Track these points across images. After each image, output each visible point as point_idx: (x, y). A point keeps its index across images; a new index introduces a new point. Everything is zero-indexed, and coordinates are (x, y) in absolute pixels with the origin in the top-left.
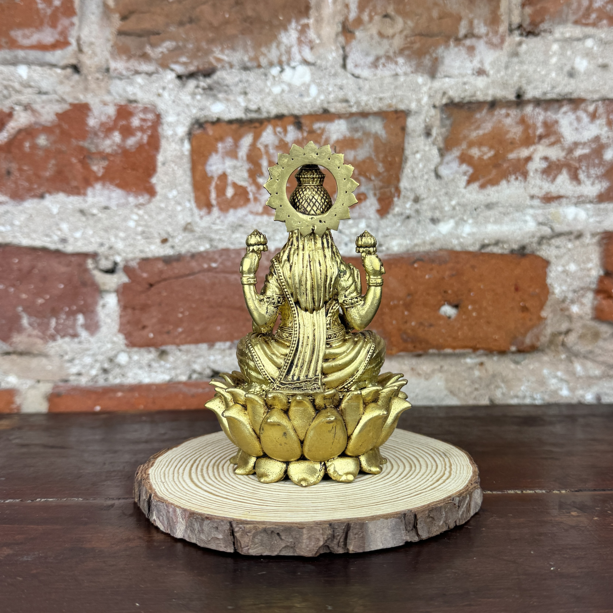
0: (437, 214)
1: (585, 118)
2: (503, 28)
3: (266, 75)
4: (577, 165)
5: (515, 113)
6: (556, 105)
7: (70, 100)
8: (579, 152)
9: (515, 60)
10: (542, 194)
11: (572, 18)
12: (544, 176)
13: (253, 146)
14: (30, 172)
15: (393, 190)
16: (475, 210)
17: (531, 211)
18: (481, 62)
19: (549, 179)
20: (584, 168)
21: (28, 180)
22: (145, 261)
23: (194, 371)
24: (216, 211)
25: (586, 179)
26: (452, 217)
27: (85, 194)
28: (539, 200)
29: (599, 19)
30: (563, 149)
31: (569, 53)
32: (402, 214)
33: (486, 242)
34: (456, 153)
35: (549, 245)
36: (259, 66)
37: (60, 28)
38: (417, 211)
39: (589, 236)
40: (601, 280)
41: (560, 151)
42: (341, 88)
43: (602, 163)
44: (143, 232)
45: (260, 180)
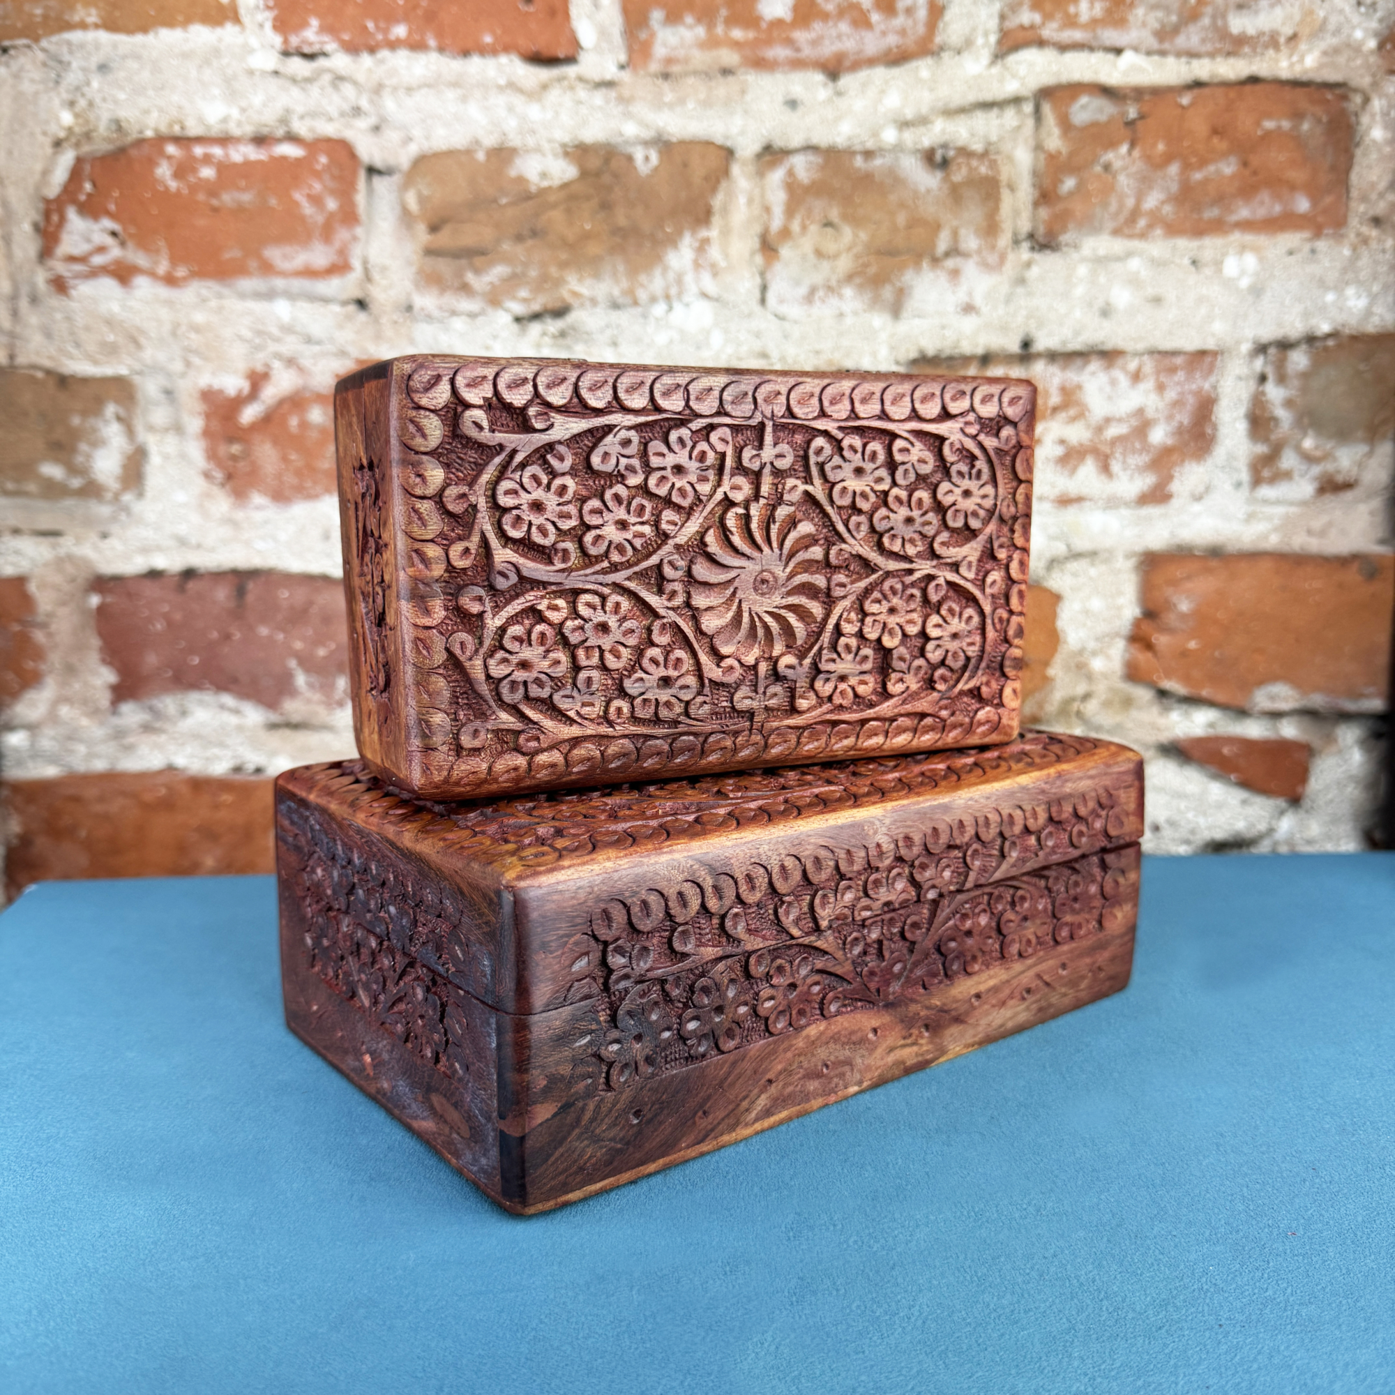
1: (1123, 380)
2: (1004, 240)
3: (645, 316)
4: (1108, 451)
6: (1079, 362)
7: (355, 353)
8: (1113, 431)
9: (1020, 290)
10: (1053, 493)
11: (1110, 225)
12: (1059, 468)
17: (1038, 520)
18: (970, 294)
19: (1066, 473)
20: (1118, 456)
25: (1121, 472)
28: (1049, 504)
29: (1150, 226)
30: (1088, 426)
31: (1102, 279)
35: (1062, 571)
36: (636, 303)
37: (337, 244)
39: (1121, 559)
40: (1137, 623)
41: (1084, 430)
42: (758, 335)
43: (1146, 447)
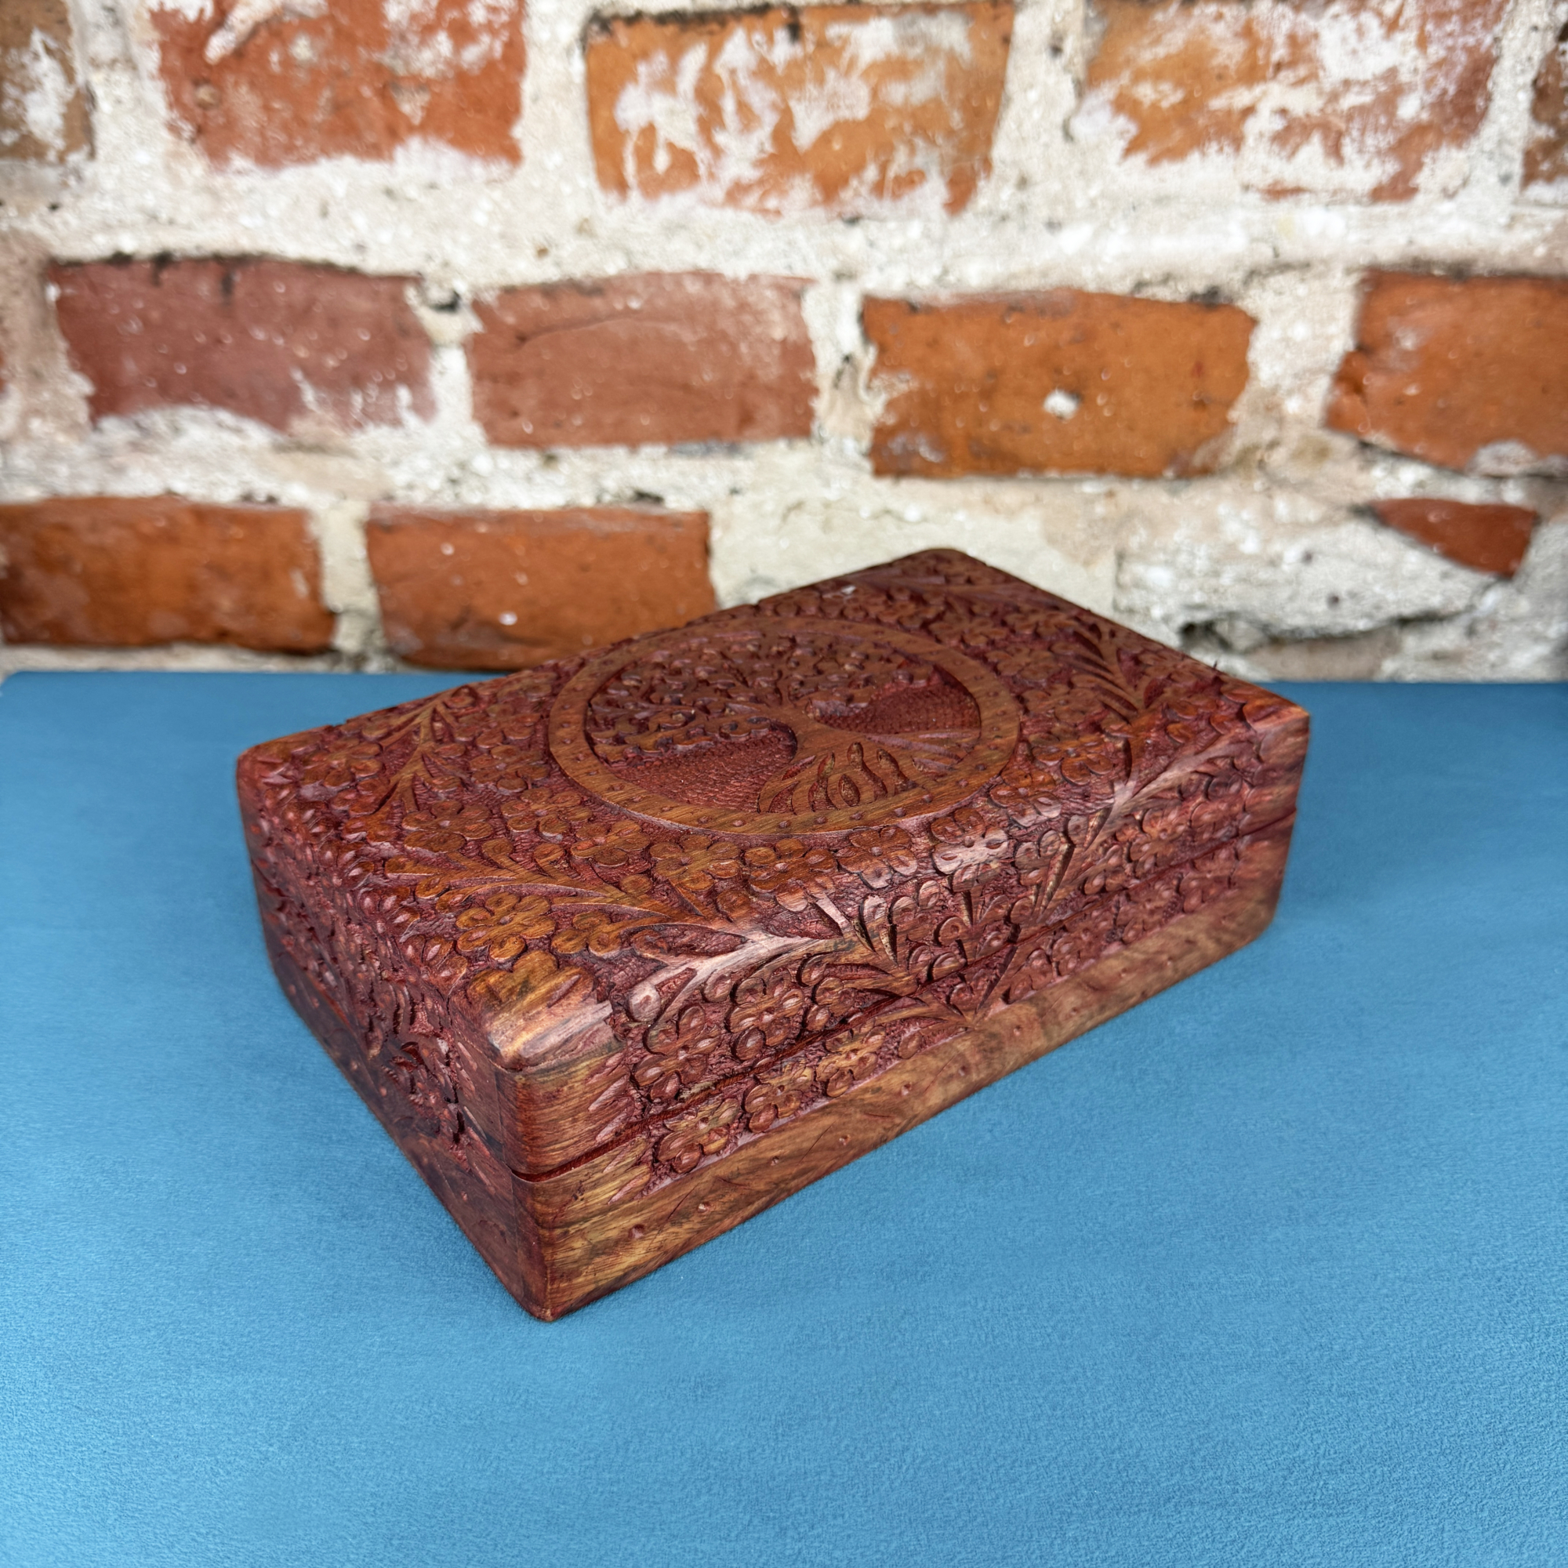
0: (1060, 212)
1: (1376, 29)
4: (1342, 126)
5: (1235, 13)
8: (1350, 101)
10: (1263, 181)
12: (1276, 148)
13: (707, 72)
14: (287, 115)
15: (977, 164)
16: (1134, 208)
17: (1240, 215)
19: (1284, 154)
20: (1355, 133)
21: (285, 127)
22: (510, 292)
24: (635, 196)
25: (1355, 156)
26: (1088, 218)
27: (391, 159)
28: (1258, 196)
30: (1320, 92)
32: (991, 213)
33: (1147, 276)
34: (1107, 92)
38: (1023, 208)
41: (1314, 97)
43: (1393, 123)
44: (503, 236)
45: (722, 139)
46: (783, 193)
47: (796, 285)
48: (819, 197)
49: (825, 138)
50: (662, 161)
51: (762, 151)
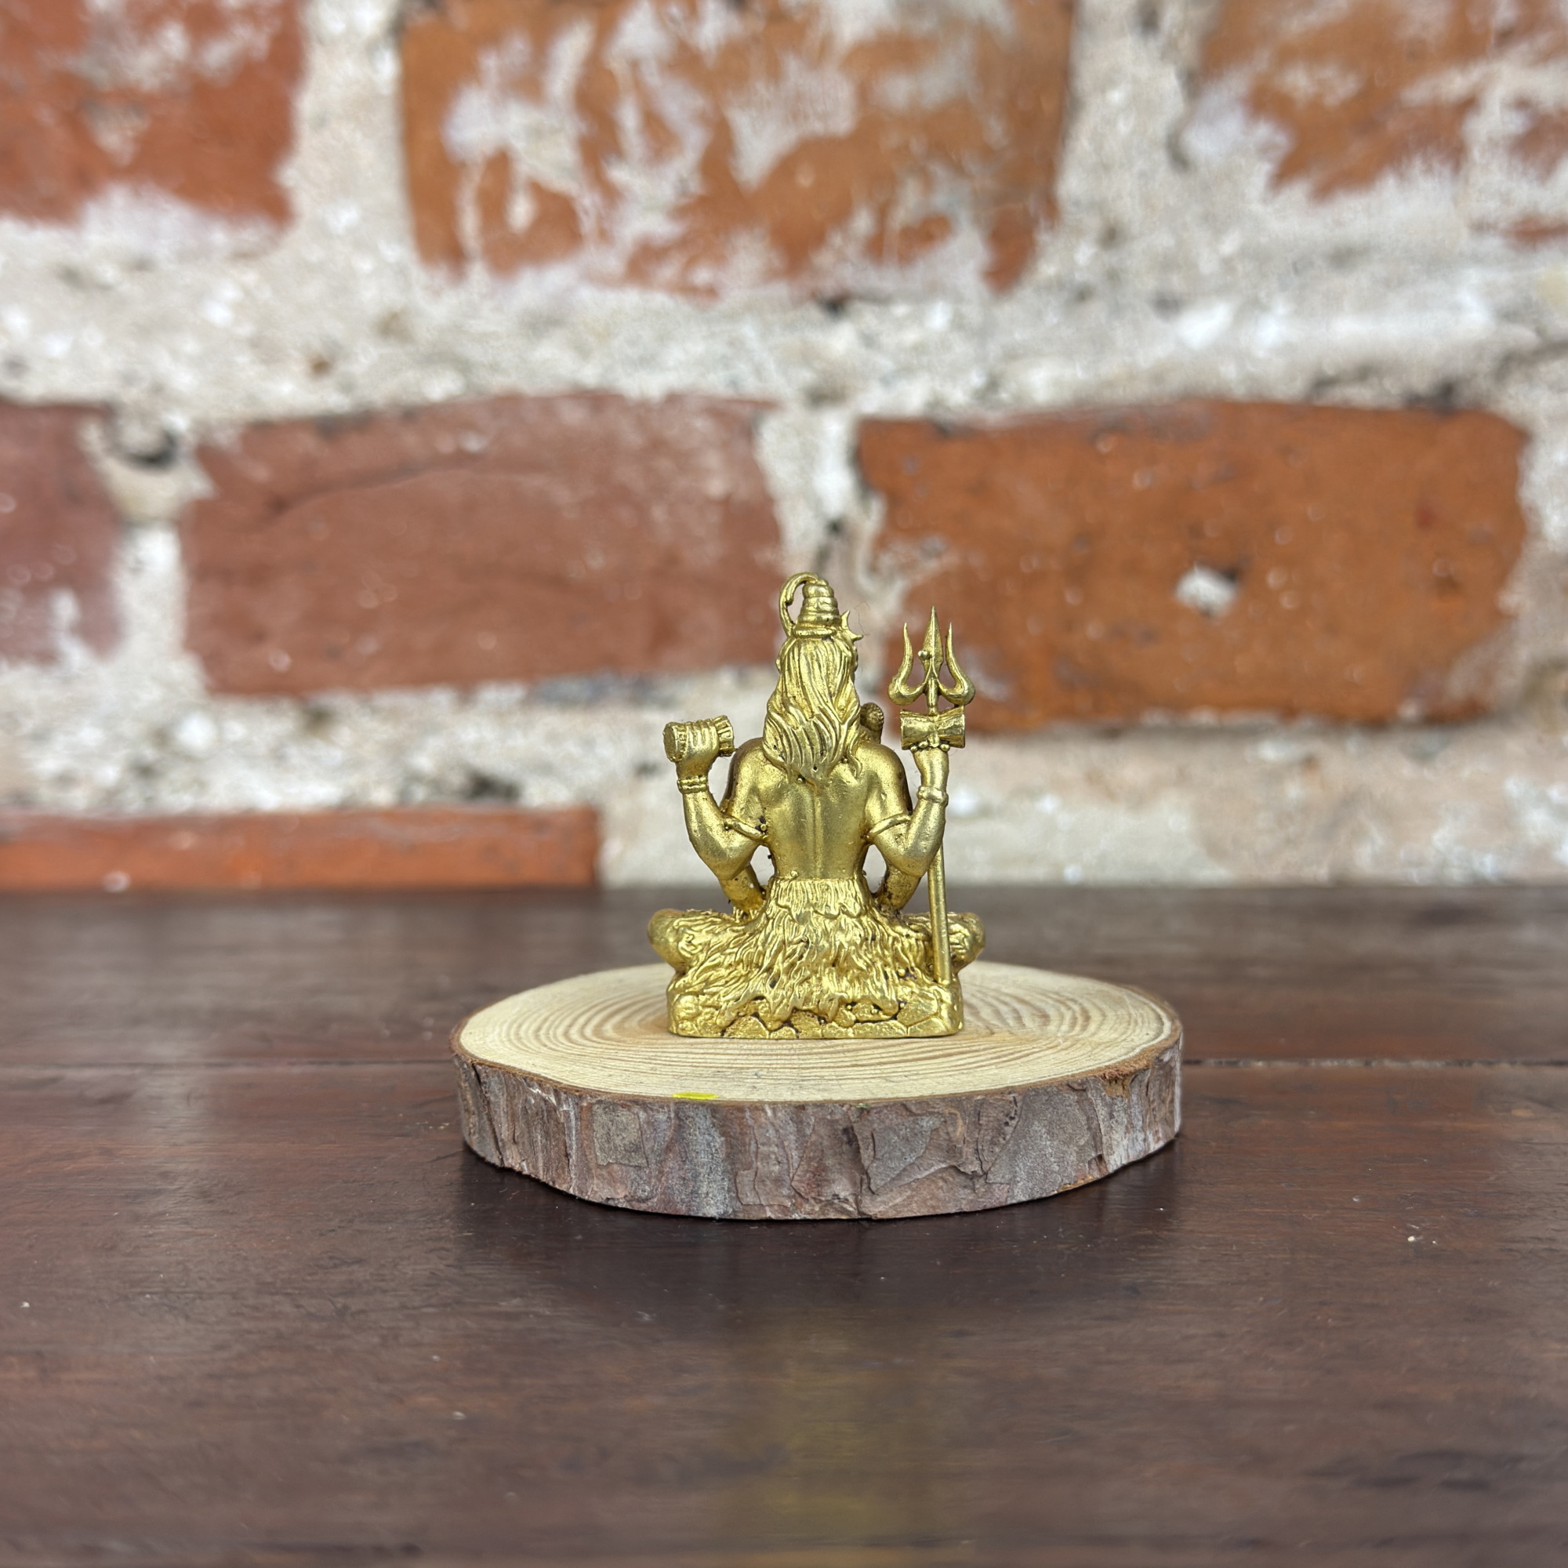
0: (1176, 283)
10: (1505, 216)
12: (1518, 162)
13: (594, 67)
15: (1032, 204)
16: (1296, 271)
17: (1474, 276)
19: (1533, 172)
22: (260, 430)
23: (415, 777)
24: (478, 273)
26: (1222, 291)
27: (77, 222)
28: (1499, 242)
32: (1061, 286)
33: (1330, 372)
34: (1236, 84)
35: (1529, 379)
38: (1114, 277)
44: (255, 343)
45: (619, 174)
46: (719, 260)
47: (746, 411)
48: (777, 263)
49: (785, 167)
50: (521, 212)
51: (684, 193)
